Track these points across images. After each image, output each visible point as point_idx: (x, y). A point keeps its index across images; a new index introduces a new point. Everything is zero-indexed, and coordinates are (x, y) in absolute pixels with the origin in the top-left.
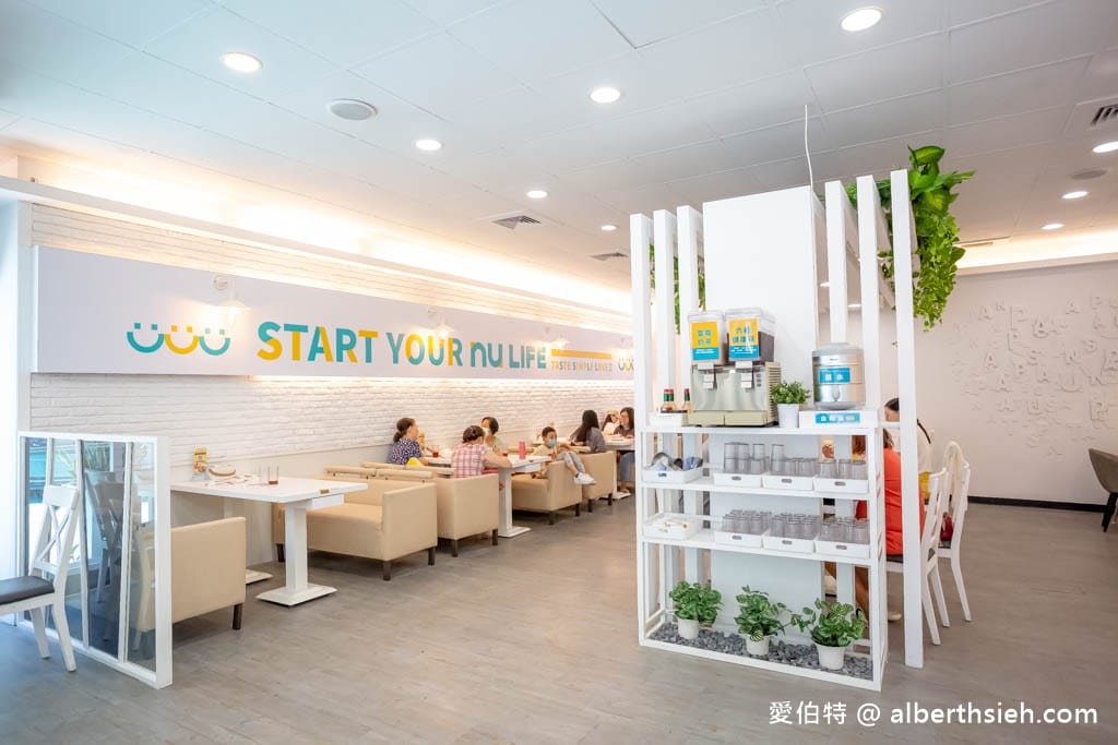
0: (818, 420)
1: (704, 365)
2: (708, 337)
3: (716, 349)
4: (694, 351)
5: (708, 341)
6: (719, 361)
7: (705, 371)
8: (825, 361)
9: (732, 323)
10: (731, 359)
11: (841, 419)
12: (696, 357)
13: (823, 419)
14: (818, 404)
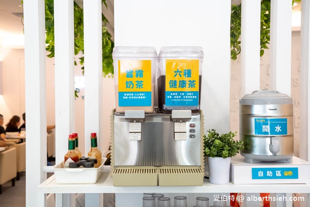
0: (255, 175)
1: (131, 112)
2: (139, 79)
3: (147, 94)
4: (121, 94)
5: (140, 84)
6: (150, 109)
7: (131, 120)
8: (257, 110)
9: (169, 64)
10: (165, 107)
11: (278, 174)
12: (123, 102)
13: (261, 174)
14: (248, 155)
